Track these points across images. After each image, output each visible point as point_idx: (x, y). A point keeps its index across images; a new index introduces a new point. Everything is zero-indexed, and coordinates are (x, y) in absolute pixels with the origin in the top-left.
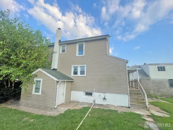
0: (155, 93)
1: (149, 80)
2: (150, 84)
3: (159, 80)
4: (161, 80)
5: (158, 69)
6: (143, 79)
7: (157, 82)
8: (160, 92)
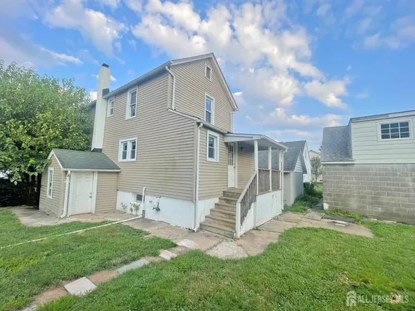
0: (363, 207)
1: (348, 167)
2: (349, 178)
3: (382, 167)
4: (389, 167)
5: (383, 132)
6: (329, 167)
7: (376, 175)
8: (380, 204)
